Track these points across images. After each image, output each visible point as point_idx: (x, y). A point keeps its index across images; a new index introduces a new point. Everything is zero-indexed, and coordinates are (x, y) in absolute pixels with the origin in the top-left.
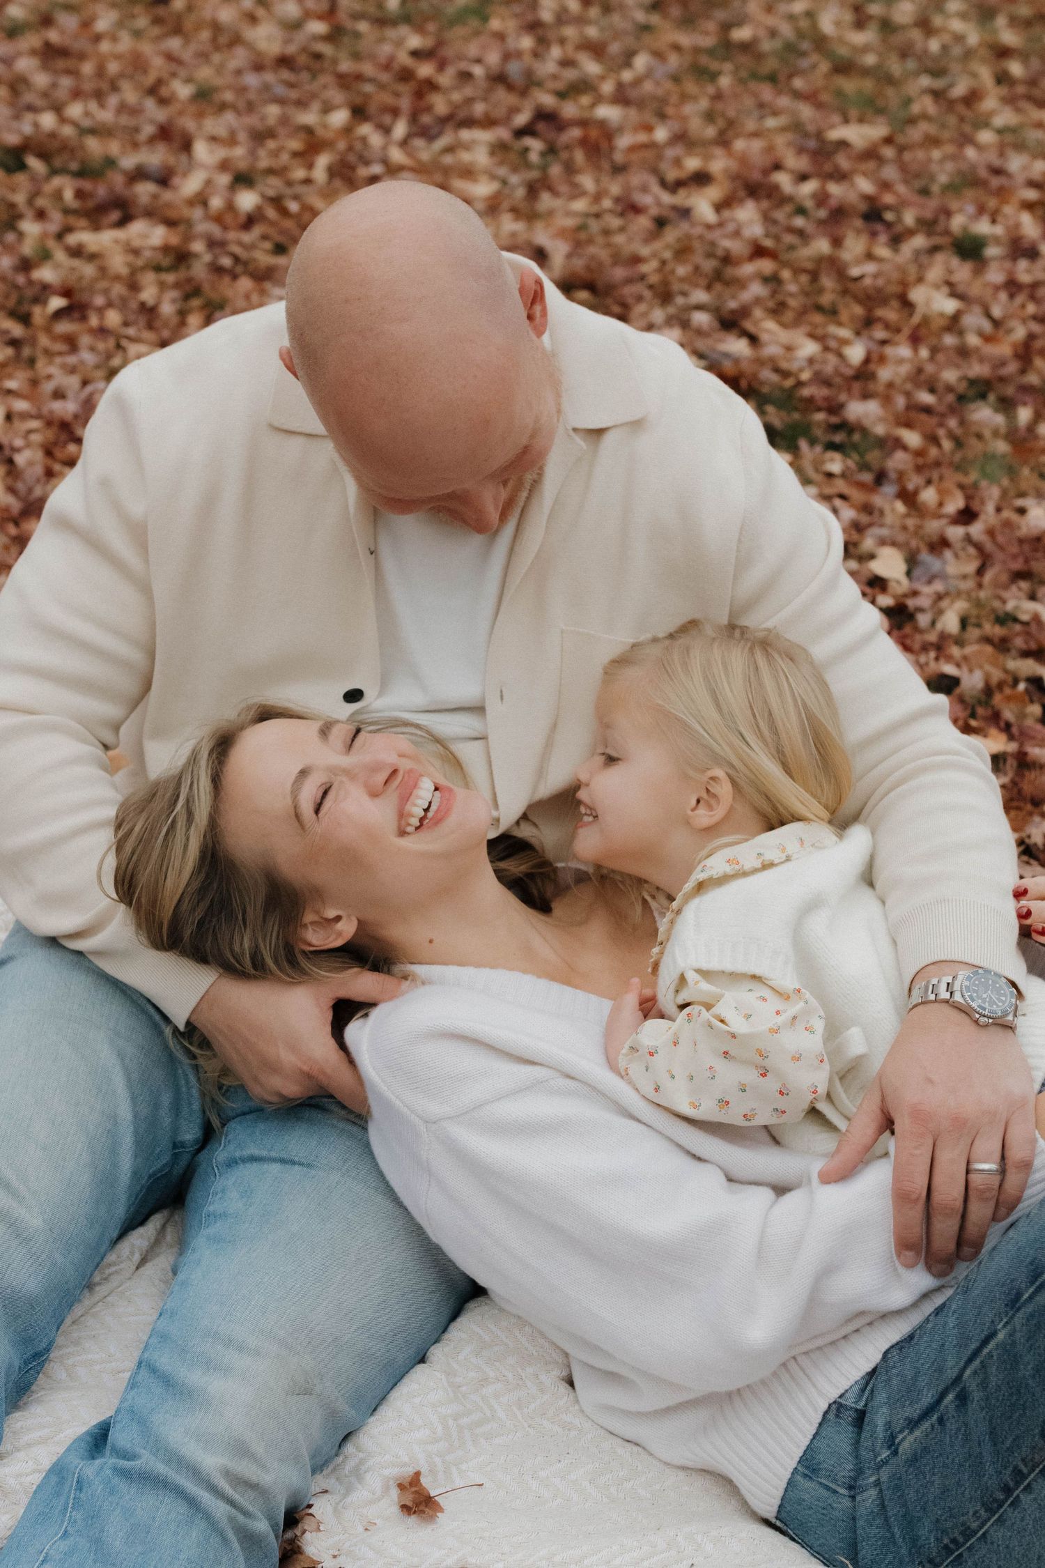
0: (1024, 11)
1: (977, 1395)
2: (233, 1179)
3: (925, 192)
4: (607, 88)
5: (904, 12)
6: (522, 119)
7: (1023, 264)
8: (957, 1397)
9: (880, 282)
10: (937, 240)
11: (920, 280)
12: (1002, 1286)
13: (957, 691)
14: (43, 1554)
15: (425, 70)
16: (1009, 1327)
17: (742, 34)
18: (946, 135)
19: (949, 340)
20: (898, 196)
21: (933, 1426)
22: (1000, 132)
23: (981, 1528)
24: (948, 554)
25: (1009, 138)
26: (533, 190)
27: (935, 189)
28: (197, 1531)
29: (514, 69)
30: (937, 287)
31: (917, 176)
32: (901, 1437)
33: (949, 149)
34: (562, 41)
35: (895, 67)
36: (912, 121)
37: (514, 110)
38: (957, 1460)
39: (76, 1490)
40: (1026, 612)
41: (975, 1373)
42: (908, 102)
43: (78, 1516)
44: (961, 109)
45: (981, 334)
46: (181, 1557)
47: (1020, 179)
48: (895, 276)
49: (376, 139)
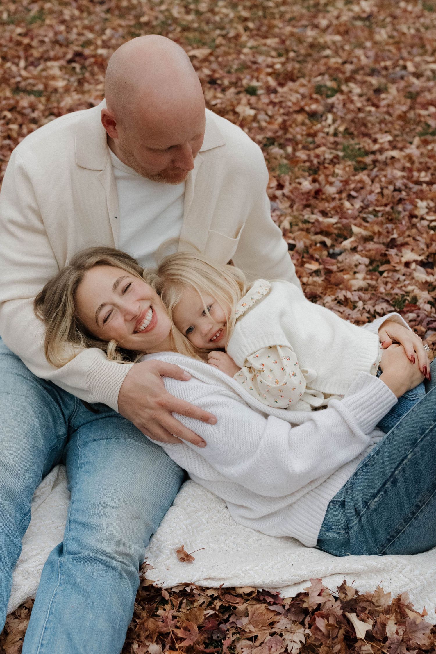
0: (248, 4)
1: (401, 480)
2: (88, 449)
3: (229, 72)
4: (99, 42)
5: (203, 7)
6: (69, 56)
7: (272, 96)
8: (392, 482)
9: (224, 106)
10: (239, 89)
11: (239, 103)
12: (408, 438)
13: (296, 249)
14: (54, 592)
15: (26, 41)
16: (412, 453)
17: (144, 19)
18: (232, 51)
19: (255, 125)
20: (220, 74)
21: (382, 495)
22: (251, 48)
23: (403, 529)
24: (278, 201)
25: (254, 50)
26: (81, 82)
27: (233, 71)
28: (110, 574)
29: (61, 38)
30: (246, 105)
31: (225, 66)
32: (370, 502)
33: (234, 56)
34: (76, 26)
35: (206, 28)
36: (218, 47)
37: (65, 54)
38: (393, 506)
39: (60, 567)
40: (313, 219)
41: (399, 472)
42: (214, 40)
43: (63, 577)
44: (233, 41)
45: (265, 121)
46: (107, 584)
47: (264, 65)
48: (228, 103)
49: (14, 68)
